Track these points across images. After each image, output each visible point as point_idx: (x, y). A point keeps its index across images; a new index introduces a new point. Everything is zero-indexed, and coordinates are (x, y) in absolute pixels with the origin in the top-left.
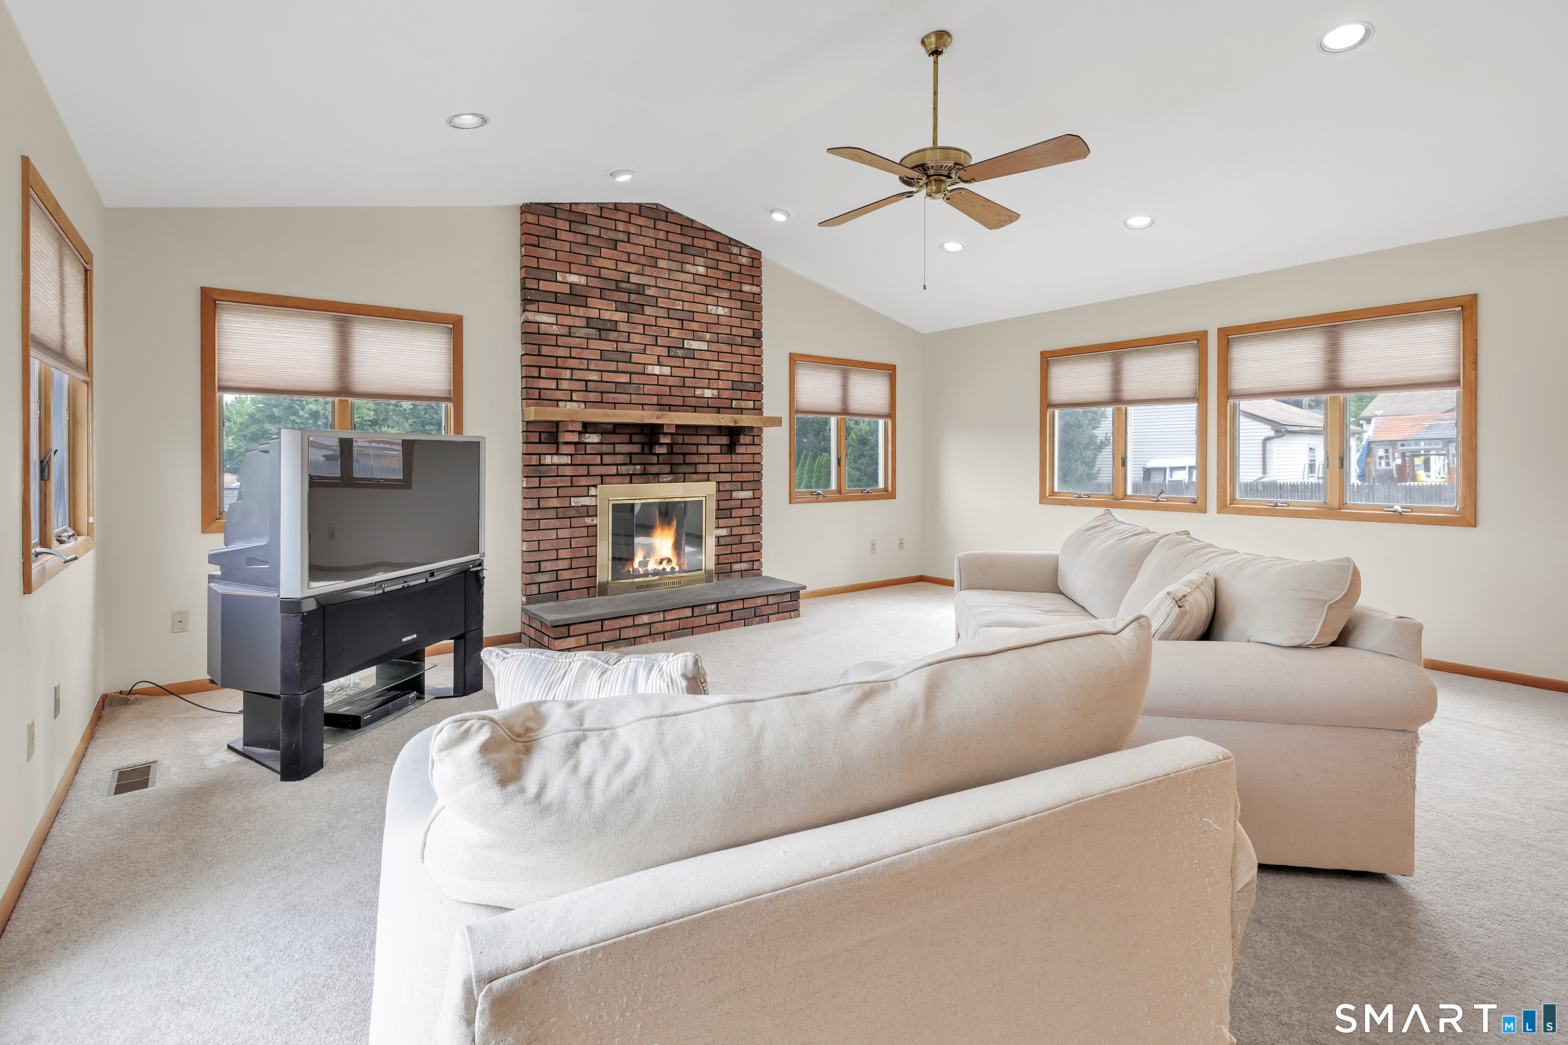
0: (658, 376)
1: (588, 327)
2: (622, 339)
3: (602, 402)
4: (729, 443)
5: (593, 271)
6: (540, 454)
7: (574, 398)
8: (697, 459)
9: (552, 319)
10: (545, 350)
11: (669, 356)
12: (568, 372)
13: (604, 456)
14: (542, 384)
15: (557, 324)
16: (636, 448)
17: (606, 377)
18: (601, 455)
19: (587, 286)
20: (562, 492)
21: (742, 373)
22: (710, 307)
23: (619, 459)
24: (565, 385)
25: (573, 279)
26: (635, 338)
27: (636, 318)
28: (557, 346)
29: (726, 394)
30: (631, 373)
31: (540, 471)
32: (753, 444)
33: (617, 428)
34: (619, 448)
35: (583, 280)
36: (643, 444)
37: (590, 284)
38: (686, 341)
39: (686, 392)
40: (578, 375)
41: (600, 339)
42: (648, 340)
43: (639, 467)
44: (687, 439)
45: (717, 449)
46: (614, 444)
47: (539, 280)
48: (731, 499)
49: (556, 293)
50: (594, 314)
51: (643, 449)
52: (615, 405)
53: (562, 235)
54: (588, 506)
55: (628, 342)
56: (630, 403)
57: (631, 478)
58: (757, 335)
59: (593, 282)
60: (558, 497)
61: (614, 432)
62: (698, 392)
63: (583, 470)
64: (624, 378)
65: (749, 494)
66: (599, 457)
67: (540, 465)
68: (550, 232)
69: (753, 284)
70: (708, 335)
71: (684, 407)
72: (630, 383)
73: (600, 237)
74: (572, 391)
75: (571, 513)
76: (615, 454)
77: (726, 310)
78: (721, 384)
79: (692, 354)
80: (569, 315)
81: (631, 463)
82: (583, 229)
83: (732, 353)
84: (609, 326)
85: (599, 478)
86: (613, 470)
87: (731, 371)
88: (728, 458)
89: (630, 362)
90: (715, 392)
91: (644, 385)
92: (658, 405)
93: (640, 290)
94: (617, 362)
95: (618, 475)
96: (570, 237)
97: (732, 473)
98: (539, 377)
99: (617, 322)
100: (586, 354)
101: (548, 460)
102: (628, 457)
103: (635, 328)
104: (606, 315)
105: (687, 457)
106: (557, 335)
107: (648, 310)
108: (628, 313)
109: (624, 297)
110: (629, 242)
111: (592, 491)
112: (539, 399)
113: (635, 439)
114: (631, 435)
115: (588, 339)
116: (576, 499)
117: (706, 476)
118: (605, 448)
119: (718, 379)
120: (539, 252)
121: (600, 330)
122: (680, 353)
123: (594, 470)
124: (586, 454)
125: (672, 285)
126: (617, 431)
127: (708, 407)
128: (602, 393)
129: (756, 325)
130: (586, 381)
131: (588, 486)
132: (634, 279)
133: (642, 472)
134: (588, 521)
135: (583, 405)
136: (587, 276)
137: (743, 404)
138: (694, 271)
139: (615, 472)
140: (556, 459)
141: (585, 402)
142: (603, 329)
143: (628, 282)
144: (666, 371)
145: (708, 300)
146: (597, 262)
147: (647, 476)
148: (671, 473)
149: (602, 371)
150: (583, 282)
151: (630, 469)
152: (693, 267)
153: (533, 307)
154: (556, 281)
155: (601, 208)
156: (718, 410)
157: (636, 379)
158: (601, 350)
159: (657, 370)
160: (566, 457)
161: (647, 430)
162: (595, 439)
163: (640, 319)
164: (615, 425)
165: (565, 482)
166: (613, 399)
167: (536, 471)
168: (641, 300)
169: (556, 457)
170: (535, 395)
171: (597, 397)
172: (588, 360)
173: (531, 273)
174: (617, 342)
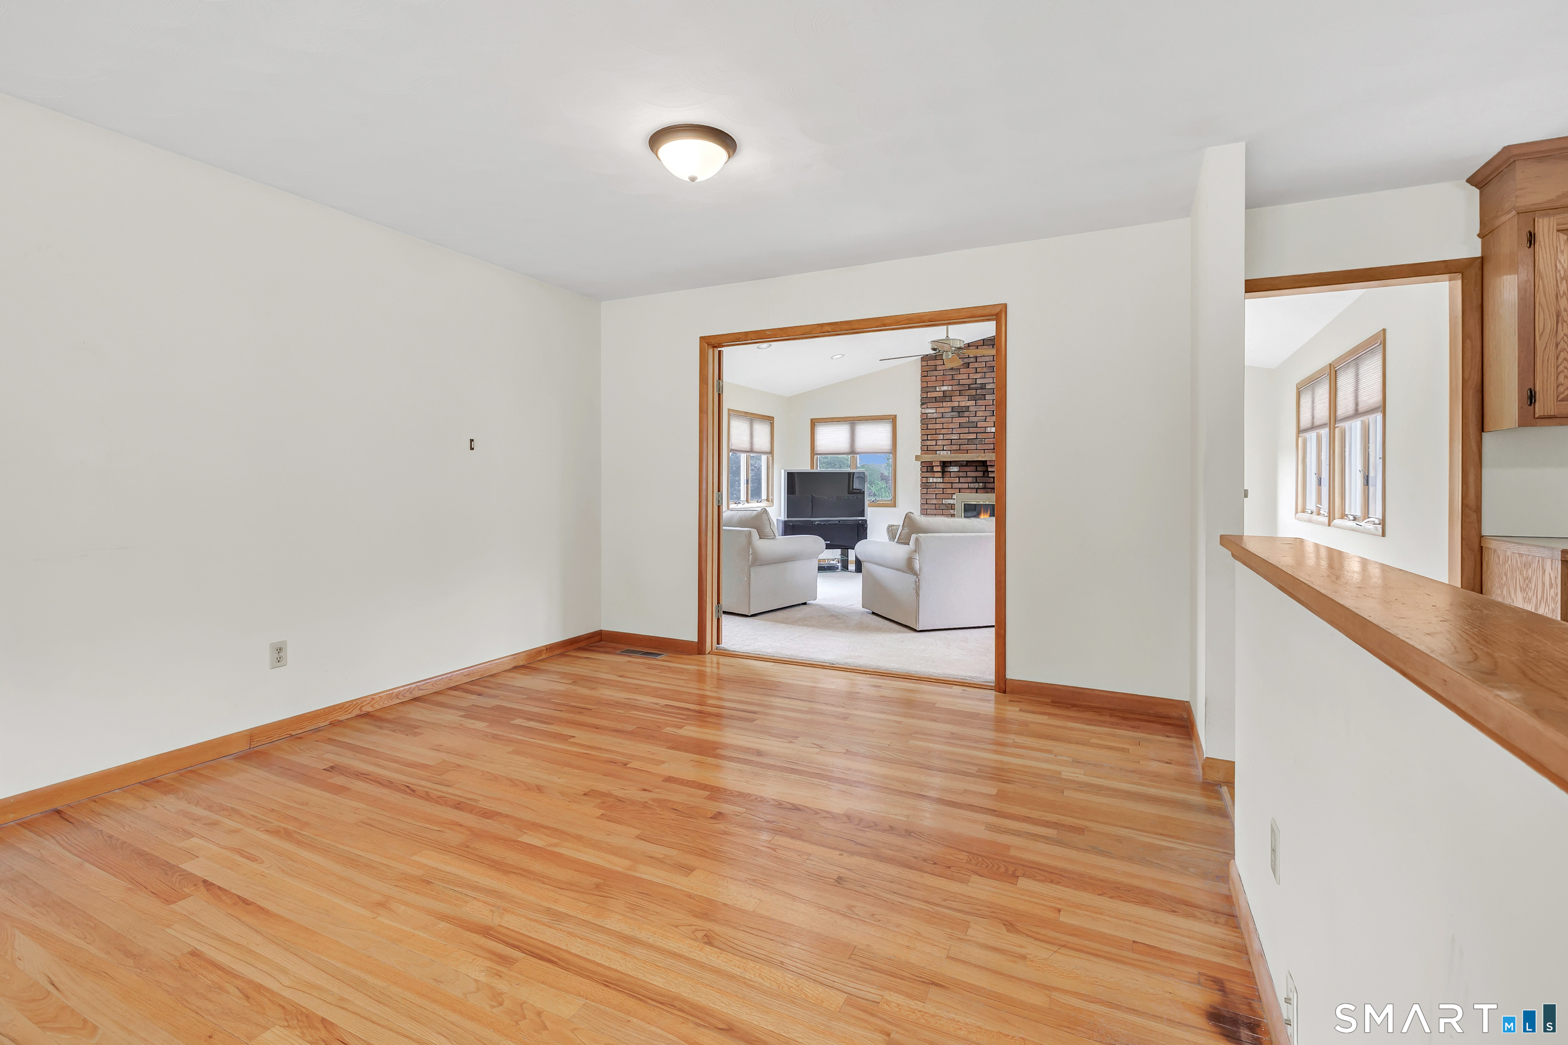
1: (952, 412)
2: (972, 415)
3: (960, 450)
5: (955, 382)
6: (927, 477)
7: (944, 449)
9: (934, 411)
10: (930, 426)
12: (942, 436)
14: (929, 443)
15: (936, 413)
16: (981, 474)
17: (962, 436)
18: (959, 477)
19: (952, 390)
20: (938, 497)
23: (970, 480)
24: (940, 443)
25: (945, 388)
26: (979, 414)
27: (980, 402)
28: (936, 423)
30: (977, 433)
31: (928, 486)
33: (968, 463)
34: (969, 474)
35: (950, 388)
36: (984, 472)
40: (947, 437)
41: (959, 417)
42: (988, 413)
43: (981, 484)
46: (966, 472)
47: (927, 393)
49: (936, 397)
50: (956, 404)
51: (984, 474)
52: (967, 451)
53: (939, 367)
55: (976, 416)
56: (976, 450)
57: (977, 490)
59: (957, 388)
60: (936, 499)
61: (967, 465)
63: (949, 485)
64: (973, 436)
66: (958, 478)
67: (927, 483)
68: (933, 368)
72: (976, 438)
74: (943, 445)
75: (943, 507)
76: (967, 477)
80: (943, 407)
81: (976, 482)
84: (964, 409)
85: (958, 490)
86: (966, 486)
89: (977, 427)
91: (985, 439)
93: (983, 387)
94: (969, 428)
95: (969, 488)
96: (942, 367)
98: (927, 440)
99: (969, 407)
100: (951, 426)
101: (931, 480)
102: (975, 479)
103: (980, 408)
104: (963, 404)
106: (936, 418)
107: (987, 397)
108: (976, 401)
109: (973, 392)
110: (976, 362)
111: (954, 497)
112: (927, 450)
113: (978, 468)
114: (976, 466)
115: (952, 418)
116: (945, 500)
118: (961, 474)
120: (927, 378)
121: (959, 412)
123: (955, 486)
124: (951, 477)
128: (960, 445)
130: (951, 440)
131: (952, 494)
132: (979, 381)
133: (984, 487)
135: (950, 452)
136: (952, 385)
140: (935, 480)
141: (951, 450)
142: (960, 411)
143: (976, 383)
146: (957, 377)
147: (986, 489)
149: (960, 434)
151: (976, 485)
153: (925, 406)
154: (936, 391)
157: (979, 436)
158: (960, 423)
160: (940, 479)
161: (984, 464)
162: (956, 469)
163: (983, 403)
164: (967, 462)
165: (939, 491)
166: (966, 447)
167: (925, 485)
168: (984, 392)
169: (935, 479)
170: (925, 449)
171: (957, 447)
172: (952, 428)
173: (924, 390)
174: (969, 417)
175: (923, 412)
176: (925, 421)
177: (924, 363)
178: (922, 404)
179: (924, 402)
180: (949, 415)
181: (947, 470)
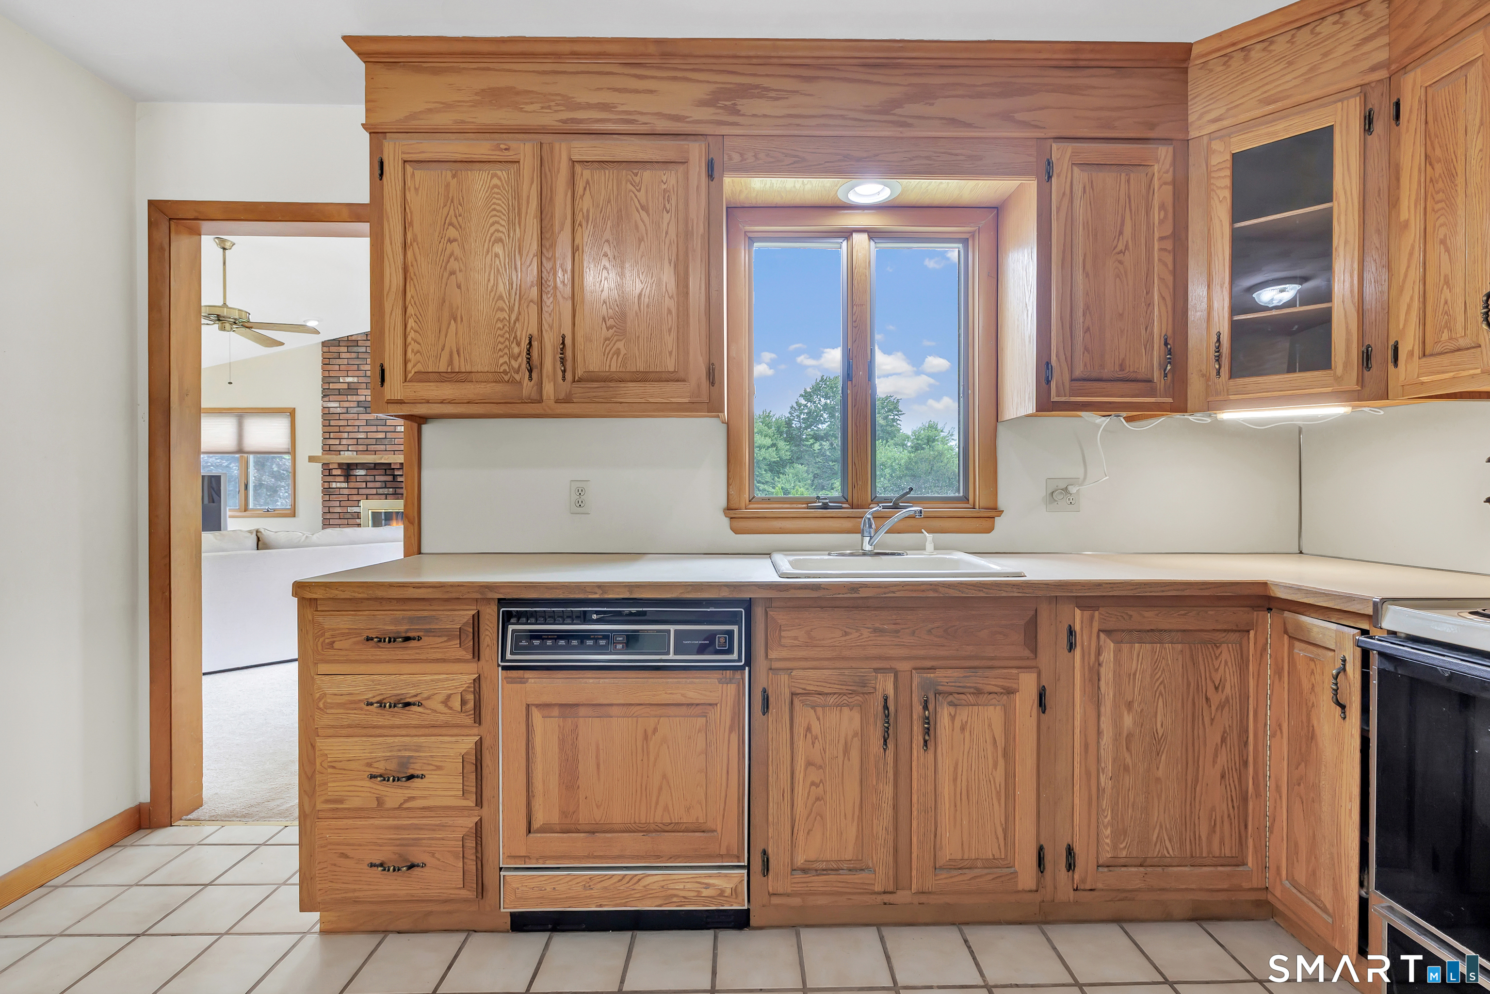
1: (358, 407)
3: (367, 451)
5: (362, 373)
6: (329, 482)
7: (349, 449)
9: (337, 405)
10: (332, 423)
12: (346, 434)
13: (368, 483)
14: (331, 442)
15: (339, 407)
17: (370, 435)
18: (366, 482)
19: (357, 382)
20: (343, 504)
23: (378, 485)
24: (344, 442)
25: (349, 379)
28: (339, 419)
30: (386, 432)
31: (330, 492)
33: (376, 466)
34: (377, 478)
35: (355, 379)
37: (359, 381)
40: (352, 435)
41: (366, 413)
43: (391, 490)
46: (374, 476)
47: (329, 383)
49: (339, 389)
50: (362, 398)
52: (375, 452)
53: (343, 355)
54: (358, 513)
56: (386, 451)
57: (386, 496)
59: (362, 379)
60: (340, 506)
61: (374, 469)
63: (355, 491)
64: (382, 435)
66: (365, 483)
67: (330, 488)
68: (336, 355)
72: (386, 438)
73: (366, 352)
74: (348, 445)
75: (348, 516)
76: (375, 481)
80: (347, 401)
81: (385, 487)
82: (355, 349)
85: (365, 496)
86: (374, 491)
89: (386, 425)
94: (377, 426)
95: (377, 494)
96: (348, 355)
98: (330, 438)
100: (357, 423)
101: (334, 485)
102: (384, 484)
106: (339, 414)
111: (361, 504)
112: (330, 450)
114: (385, 470)
115: (358, 414)
116: (350, 508)
118: (368, 478)
120: (329, 367)
121: (366, 408)
123: (361, 491)
124: (356, 481)
126: (376, 468)
128: (367, 445)
130: (357, 439)
131: (359, 501)
133: (394, 493)
134: (357, 521)
135: (355, 453)
136: (357, 377)
139: (375, 493)
140: (339, 485)
141: (357, 451)
146: (364, 367)
149: (367, 432)
151: (386, 491)
153: (326, 399)
154: (340, 383)
155: (367, 335)
157: (389, 435)
158: (367, 420)
160: (344, 484)
161: (390, 467)
162: (362, 472)
164: (375, 464)
165: (344, 498)
166: (374, 448)
167: (327, 491)
169: (338, 483)
170: (328, 449)
171: (364, 447)
172: (358, 426)
173: (326, 380)
175: (325, 406)
176: (327, 414)
177: (326, 349)
178: (324, 396)
179: (326, 394)
180: (355, 410)
181: (352, 474)
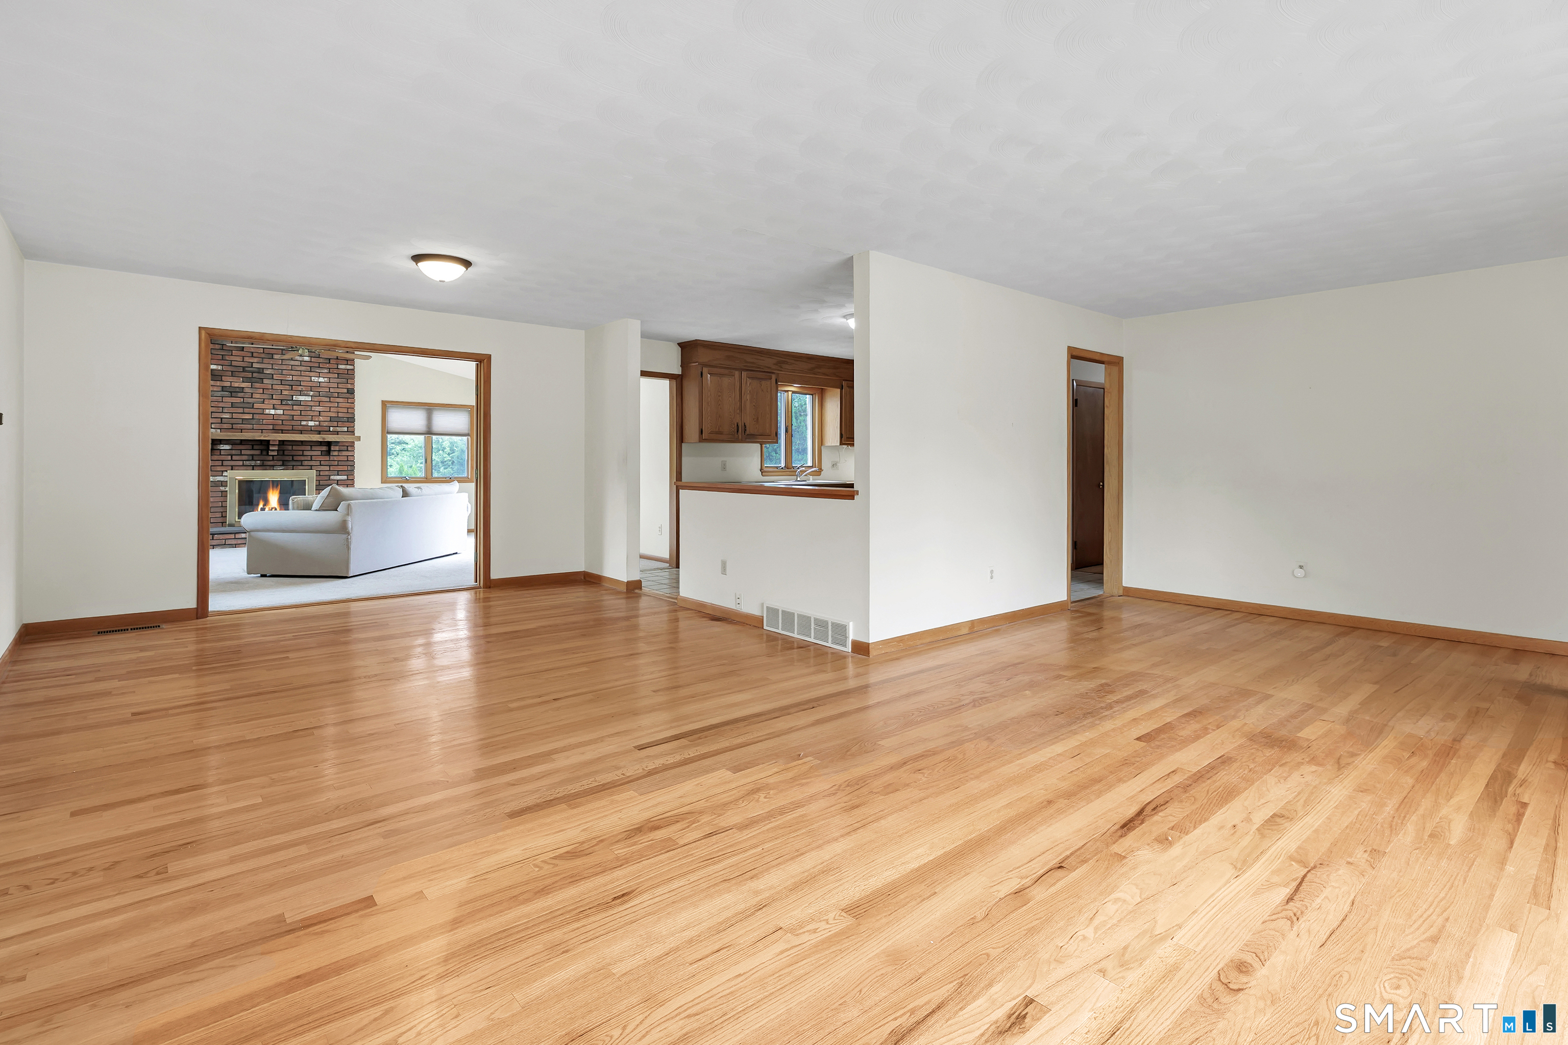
0: (273, 415)
1: (223, 391)
2: (247, 396)
3: (232, 428)
4: (327, 450)
5: (226, 363)
7: (216, 427)
8: (302, 458)
11: (281, 404)
13: (233, 456)
16: (258, 452)
17: (235, 416)
19: (222, 370)
21: (338, 412)
22: (313, 378)
23: (245, 457)
25: (213, 367)
26: (256, 396)
27: (257, 385)
29: (326, 424)
30: (253, 414)
32: (347, 450)
33: (242, 442)
34: (243, 452)
35: (220, 368)
36: (262, 450)
37: (224, 369)
38: (294, 396)
39: (294, 423)
40: (215, 415)
41: (232, 397)
42: (265, 396)
43: (259, 462)
44: (294, 448)
45: (319, 453)
46: (241, 450)
48: (329, 480)
50: (228, 384)
51: (262, 452)
52: (241, 430)
54: (222, 481)
55: (252, 398)
56: (253, 429)
57: (253, 467)
58: (351, 392)
59: (227, 368)
61: (241, 444)
62: (304, 423)
63: (221, 463)
64: (250, 416)
65: (345, 477)
66: (230, 456)
69: (347, 364)
70: (311, 392)
71: (293, 431)
72: (253, 419)
76: (241, 455)
77: (326, 379)
78: (321, 418)
79: (299, 403)
81: (253, 460)
83: (330, 402)
84: (238, 390)
85: (230, 467)
86: (241, 463)
87: (330, 411)
88: (327, 458)
89: (253, 408)
90: (317, 423)
91: (263, 419)
92: (273, 430)
93: (260, 371)
94: (243, 408)
95: (243, 465)
97: (330, 466)
99: (243, 388)
100: (221, 405)
102: (250, 457)
103: (257, 390)
104: (236, 385)
105: (295, 457)
107: (265, 381)
108: (252, 383)
109: (250, 375)
111: (225, 474)
113: (255, 447)
114: (253, 445)
115: (222, 397)
116: (213, 477)
117: (310, 467)
118: (234, 452)
119: (320, 416)
121: (231, 392)
122: (290, 403)
123: (226, 463)
124: (220, 455)
125: (284, 367)
127: (311, 430)
128: (232, 424)
129: (349, 386)
130: (221, 418)
131: (222, 471)
132: (255, 365)
133: (262, 464)
134: (222, 489)
136: (222, 365)
137: (339, 429)
138: (301, 360)
139: (242, 464)
141: (220, 429)
142: (233, 392)
143: (252, 367)
144: (281, 412)
145: (311, 374)
146: (229, 358)
147: (263, 467)
148: (283, 465)
149: (232, 413)
150: (219, 368)
151: (253, 463)
152: (301, 357)
156: (319, 433)
157: (256, 417)
158: (232, 403)
159: (273, 412)
161: (261, 443)
162: (227, 447)
163: (260, 386)
164: (241, 440)
166: (240, 427)
168: (261, 376)
171: (229, 426)
172: (223, 407)
174: (243, 398)
180: (219, 394)
181: (215, 448)
